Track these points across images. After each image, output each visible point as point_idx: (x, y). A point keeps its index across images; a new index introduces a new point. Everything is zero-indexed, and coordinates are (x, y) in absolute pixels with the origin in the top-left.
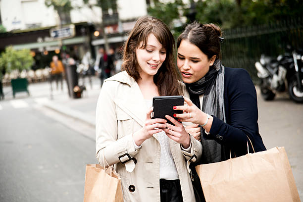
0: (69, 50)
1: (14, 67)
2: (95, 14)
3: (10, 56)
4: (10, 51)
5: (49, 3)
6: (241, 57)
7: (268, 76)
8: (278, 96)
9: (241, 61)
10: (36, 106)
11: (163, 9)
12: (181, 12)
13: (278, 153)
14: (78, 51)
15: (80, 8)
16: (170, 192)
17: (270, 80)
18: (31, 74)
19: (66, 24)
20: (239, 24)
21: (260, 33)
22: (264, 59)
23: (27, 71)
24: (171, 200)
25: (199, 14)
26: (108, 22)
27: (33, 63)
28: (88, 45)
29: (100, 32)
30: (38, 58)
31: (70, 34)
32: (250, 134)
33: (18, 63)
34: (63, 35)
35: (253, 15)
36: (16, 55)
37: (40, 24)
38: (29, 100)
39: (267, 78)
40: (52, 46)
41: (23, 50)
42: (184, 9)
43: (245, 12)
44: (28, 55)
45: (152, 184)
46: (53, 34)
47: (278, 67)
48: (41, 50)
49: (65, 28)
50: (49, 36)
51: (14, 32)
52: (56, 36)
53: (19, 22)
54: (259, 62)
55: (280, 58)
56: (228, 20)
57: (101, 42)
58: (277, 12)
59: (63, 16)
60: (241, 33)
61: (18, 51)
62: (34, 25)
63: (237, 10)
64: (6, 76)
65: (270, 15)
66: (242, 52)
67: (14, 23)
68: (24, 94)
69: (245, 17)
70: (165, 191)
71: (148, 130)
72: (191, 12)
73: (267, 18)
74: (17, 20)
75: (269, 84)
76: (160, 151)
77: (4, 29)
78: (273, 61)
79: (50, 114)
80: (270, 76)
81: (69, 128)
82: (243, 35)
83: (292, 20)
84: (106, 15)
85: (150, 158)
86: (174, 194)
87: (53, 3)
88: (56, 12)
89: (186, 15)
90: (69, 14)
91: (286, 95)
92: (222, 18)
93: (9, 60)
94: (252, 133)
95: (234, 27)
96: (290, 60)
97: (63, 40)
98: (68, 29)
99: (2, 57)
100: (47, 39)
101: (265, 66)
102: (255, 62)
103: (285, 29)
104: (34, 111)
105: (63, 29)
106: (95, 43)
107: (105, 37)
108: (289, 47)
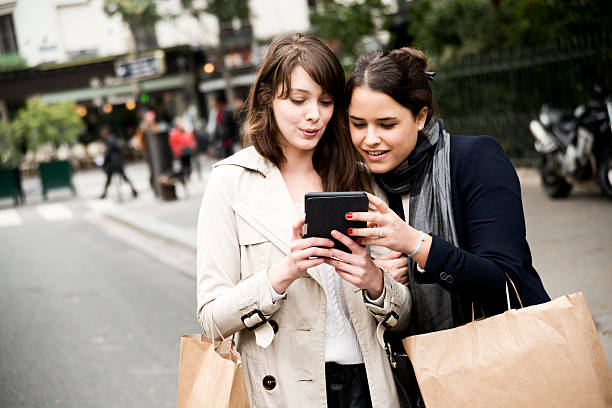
0: (154, 103)
1: (44, 138)
2: (205, 29)
3: (35, 116)
4: (35, 107)
5: (113, 8)
6: (501, 111)
7: (556, 148)
8: (577, 188)
9: (502, 119)
10: (89, 217)
11: (342, 17)
12: (378, 22)
13: (571, 308)
14: (173, 103)
15: (174, 17)
16: (347, 389)
17: (560, 157)
18: (79, 151)
19: (148, 51)
20: (495, 43)
21: (539, 60)
22: (548, 113)
23: (71, 145)
24: (349, 404)
25: (415, 24)
26: (231, 43)
27: (81, 129)
28: (192, 91)
29: (216, 65)
30: (93, 119)
31: (154, 69)
32: (511, 270)
33: (51, 131)
34: (142, 72)
35: (525, 24)
36: (47, 115)
37: (96, 50)
38: (74, 204)
39: (554, 152)
40: (119, 95)
41: (62, 104)
42: (384, 16)
43: (507, 20)
44: (71, 113)
45: (309, 373)
46: (121, 71)
47: (576, 130)
48: (98, 102)
49: (145, 59)
50: (113, 74)
51: (43, 69)
52: (128, 74)
53: (53, 48)
54: (538, 120)
55: (579, 111)
56: (474, 37)
57: (219, 84)
58: (572, 17)
59: (142, 33)
60: (500, 61)
61: (51, 105)
62: (83, 52)
63: (491, 15)
64: (29, 156)
65: (558, 24)
66: (502, 101)
67: (43, 49)
68: (64, 192)
69: (507, 30)
70: (336, 387)
71: (295, 261)
72: (398, 21)
73: (552, 31)
74: (50, 43)
75: (559, 165)
76: (325, 305)
77: (23, 61)
78: (566, 119)
79: (118, 231)
80: (561, 149)
81: (156, 260)
82: (505, 66)
83: (604, 35)
84: (226, 30)
85: (305, 320)
86: (356, 394)
87: (121, 9)
88: (127, 25)
89: (390, 27)
90: (154, 31)
91: (593, 187)
92: (461, 32)
93: (34, 123)
94: (517, 267)
95: (485, 51)
96: (601, 116)
97: (142, 81)
98: (151, 61)
99: (21, 119)
100: (109, 81)
101: (549, 129)
102: (530, 121)
103: (590, 52)
104: (84, 227)
105: (141, 60)
106: (207, 87)
107: (225, 74)
108: (598, 89)
